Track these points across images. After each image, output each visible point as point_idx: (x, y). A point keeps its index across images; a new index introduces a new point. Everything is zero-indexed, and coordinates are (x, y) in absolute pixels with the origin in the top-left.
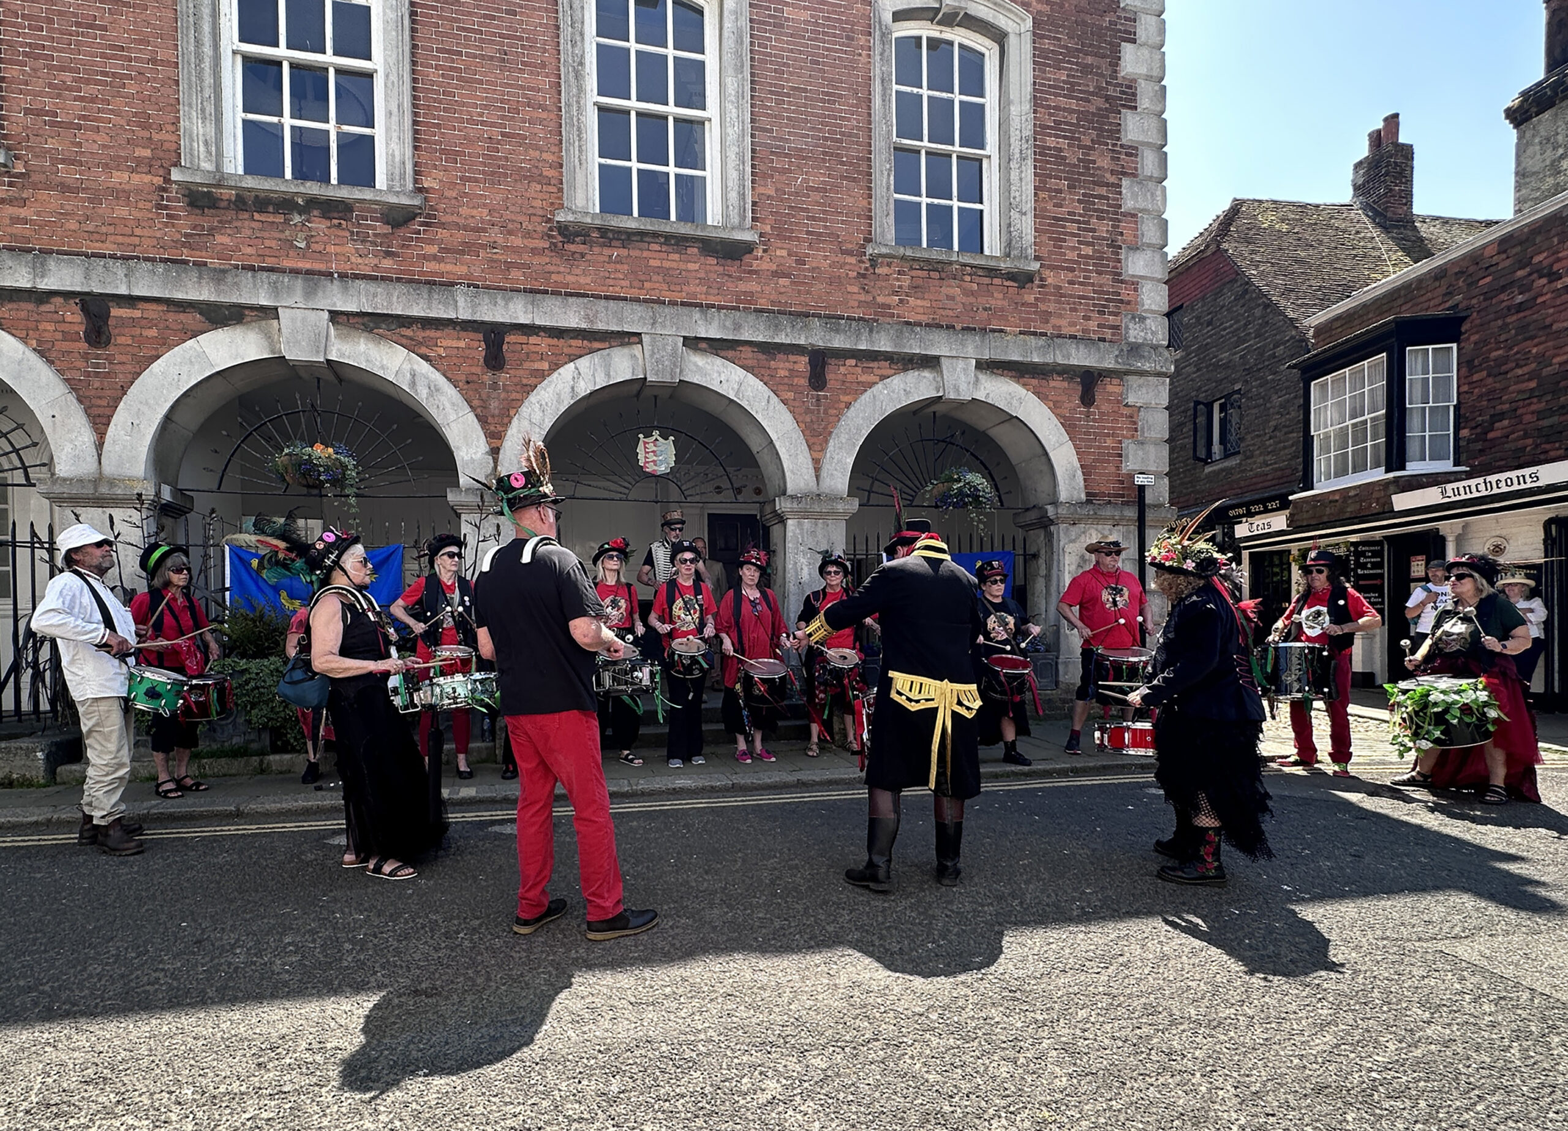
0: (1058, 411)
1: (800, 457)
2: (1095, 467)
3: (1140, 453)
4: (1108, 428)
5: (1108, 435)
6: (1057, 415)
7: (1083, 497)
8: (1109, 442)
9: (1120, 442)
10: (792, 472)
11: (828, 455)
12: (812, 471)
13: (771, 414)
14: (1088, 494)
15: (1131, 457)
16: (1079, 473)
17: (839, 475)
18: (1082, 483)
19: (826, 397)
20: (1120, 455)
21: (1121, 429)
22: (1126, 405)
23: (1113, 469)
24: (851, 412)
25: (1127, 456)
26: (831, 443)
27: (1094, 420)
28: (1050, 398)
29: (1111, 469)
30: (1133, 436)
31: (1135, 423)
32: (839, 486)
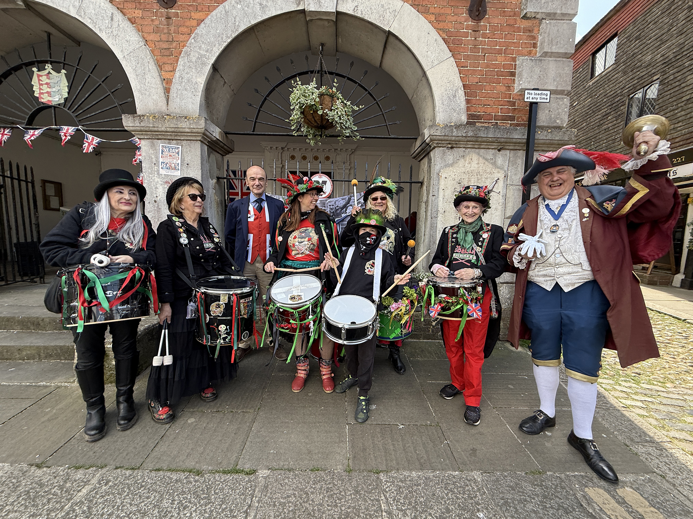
0: (441, 25)
1: (148, 77)
2: (481, 88)
3: (537, 70)
4: (500, 44)
5: (499, 52)
6: (438, 30)
7: (464, 118)
8: (500, 60)
9: (514, 60)
10: (140, 91)
11: (177, 74)
12: (161, 91)
13: (115, 33)
14: (470, 116)
15: (525, 75)
16: (461, 92)
17: (190, 94)
18: (463, 105)
19: (177, 15)
20: (513, 74)
21: (517, 45)
22: (525, 17)
23: (503, 89)
24: (201, 30)
25: (520, 74)
26: (181, 62)
27: (484, 36)
28: (432, 10)
29: (501, 88)
30: (530, 53)
31: (534, 38)
32: (190, 106)
